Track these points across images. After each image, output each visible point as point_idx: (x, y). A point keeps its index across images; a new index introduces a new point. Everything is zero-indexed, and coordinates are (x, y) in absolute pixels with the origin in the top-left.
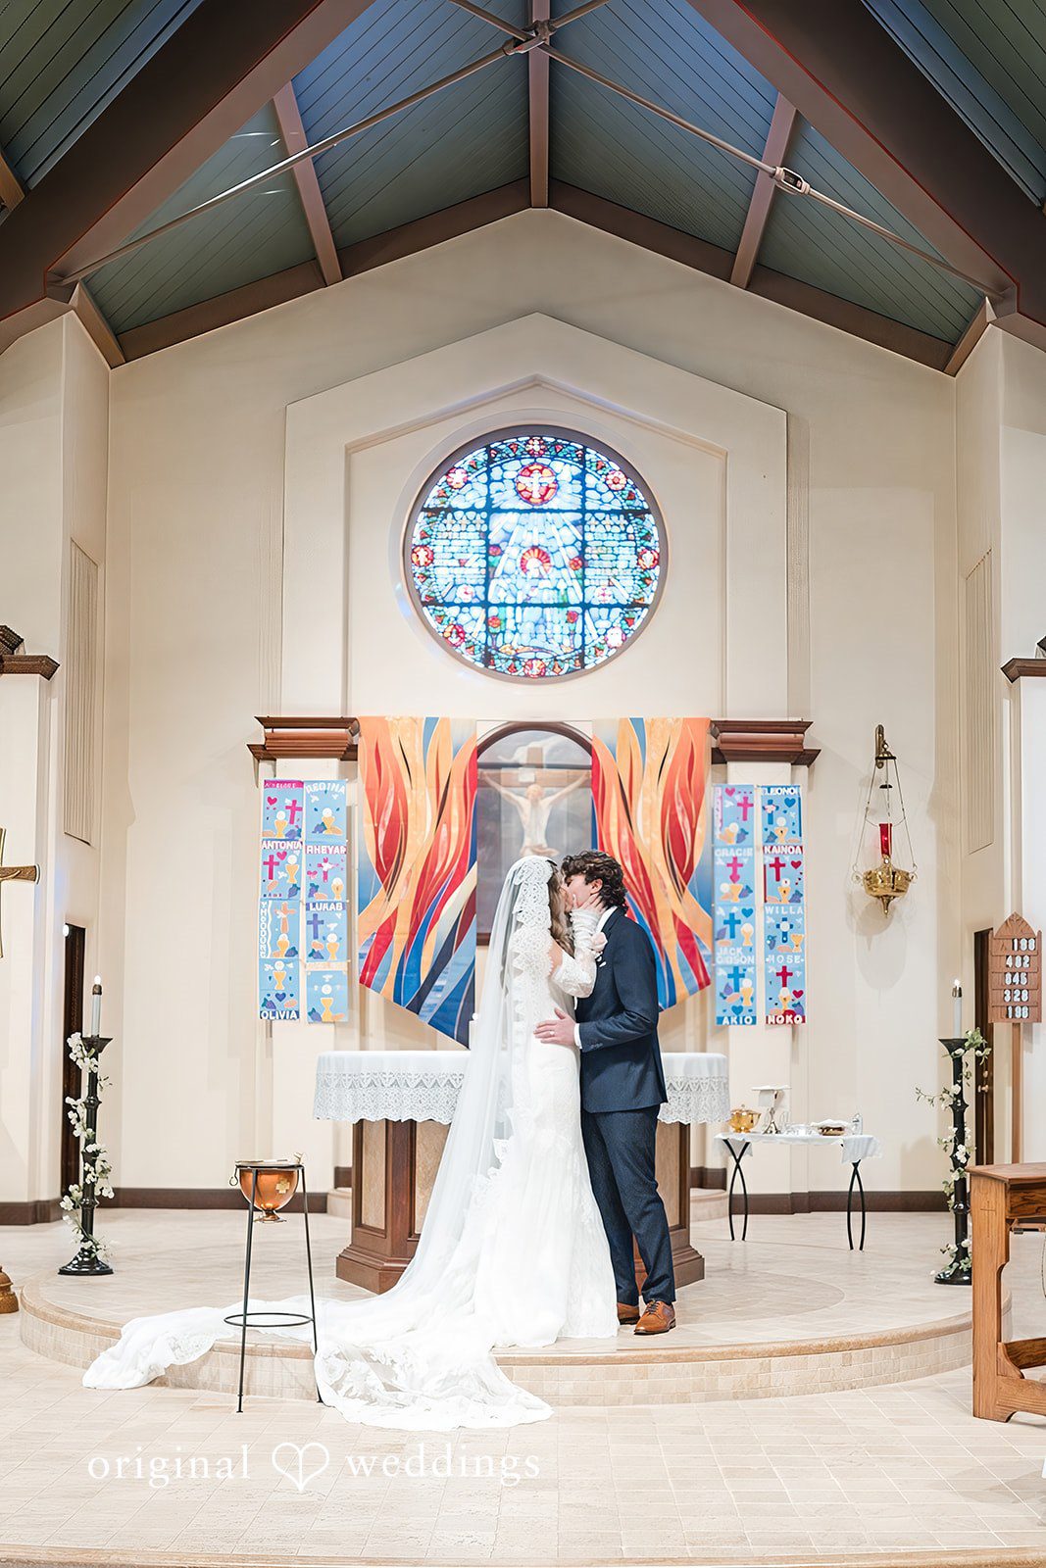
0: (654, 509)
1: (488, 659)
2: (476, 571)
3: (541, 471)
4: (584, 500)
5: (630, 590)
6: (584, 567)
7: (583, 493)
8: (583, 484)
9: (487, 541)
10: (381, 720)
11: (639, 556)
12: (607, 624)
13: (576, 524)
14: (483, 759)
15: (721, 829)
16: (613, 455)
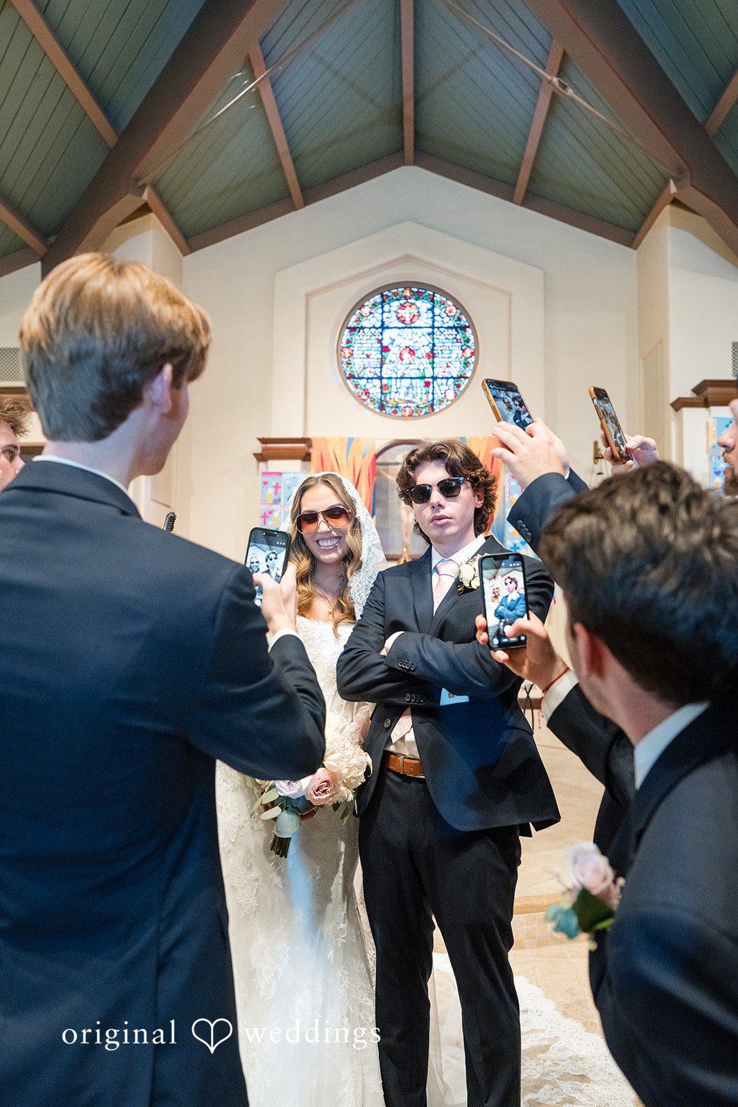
0: (472, 326)
1: (382, 407)
2: (376, 360)
3: (410, 306)
4: (433, 322)
5: (459, 369)
6: (434, 357)
7: (433, 318)
8: (433, 313)
9: (382, 344)
10: (323, 439)
11: (463, 351)
12: (446, 388)
13: (429, 334)
14: (380, 460)
15: (509, 497)
16: (449, 297)
